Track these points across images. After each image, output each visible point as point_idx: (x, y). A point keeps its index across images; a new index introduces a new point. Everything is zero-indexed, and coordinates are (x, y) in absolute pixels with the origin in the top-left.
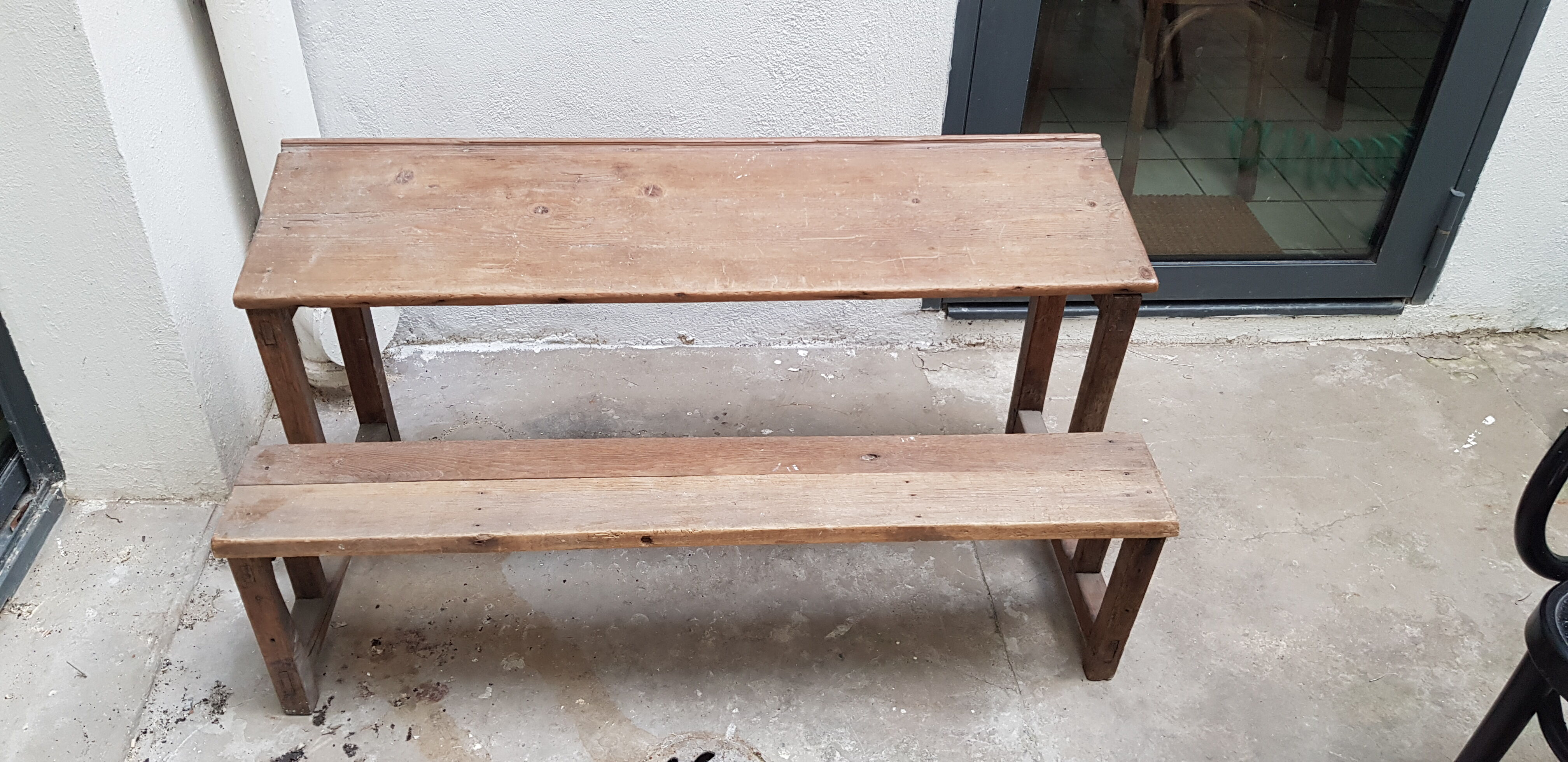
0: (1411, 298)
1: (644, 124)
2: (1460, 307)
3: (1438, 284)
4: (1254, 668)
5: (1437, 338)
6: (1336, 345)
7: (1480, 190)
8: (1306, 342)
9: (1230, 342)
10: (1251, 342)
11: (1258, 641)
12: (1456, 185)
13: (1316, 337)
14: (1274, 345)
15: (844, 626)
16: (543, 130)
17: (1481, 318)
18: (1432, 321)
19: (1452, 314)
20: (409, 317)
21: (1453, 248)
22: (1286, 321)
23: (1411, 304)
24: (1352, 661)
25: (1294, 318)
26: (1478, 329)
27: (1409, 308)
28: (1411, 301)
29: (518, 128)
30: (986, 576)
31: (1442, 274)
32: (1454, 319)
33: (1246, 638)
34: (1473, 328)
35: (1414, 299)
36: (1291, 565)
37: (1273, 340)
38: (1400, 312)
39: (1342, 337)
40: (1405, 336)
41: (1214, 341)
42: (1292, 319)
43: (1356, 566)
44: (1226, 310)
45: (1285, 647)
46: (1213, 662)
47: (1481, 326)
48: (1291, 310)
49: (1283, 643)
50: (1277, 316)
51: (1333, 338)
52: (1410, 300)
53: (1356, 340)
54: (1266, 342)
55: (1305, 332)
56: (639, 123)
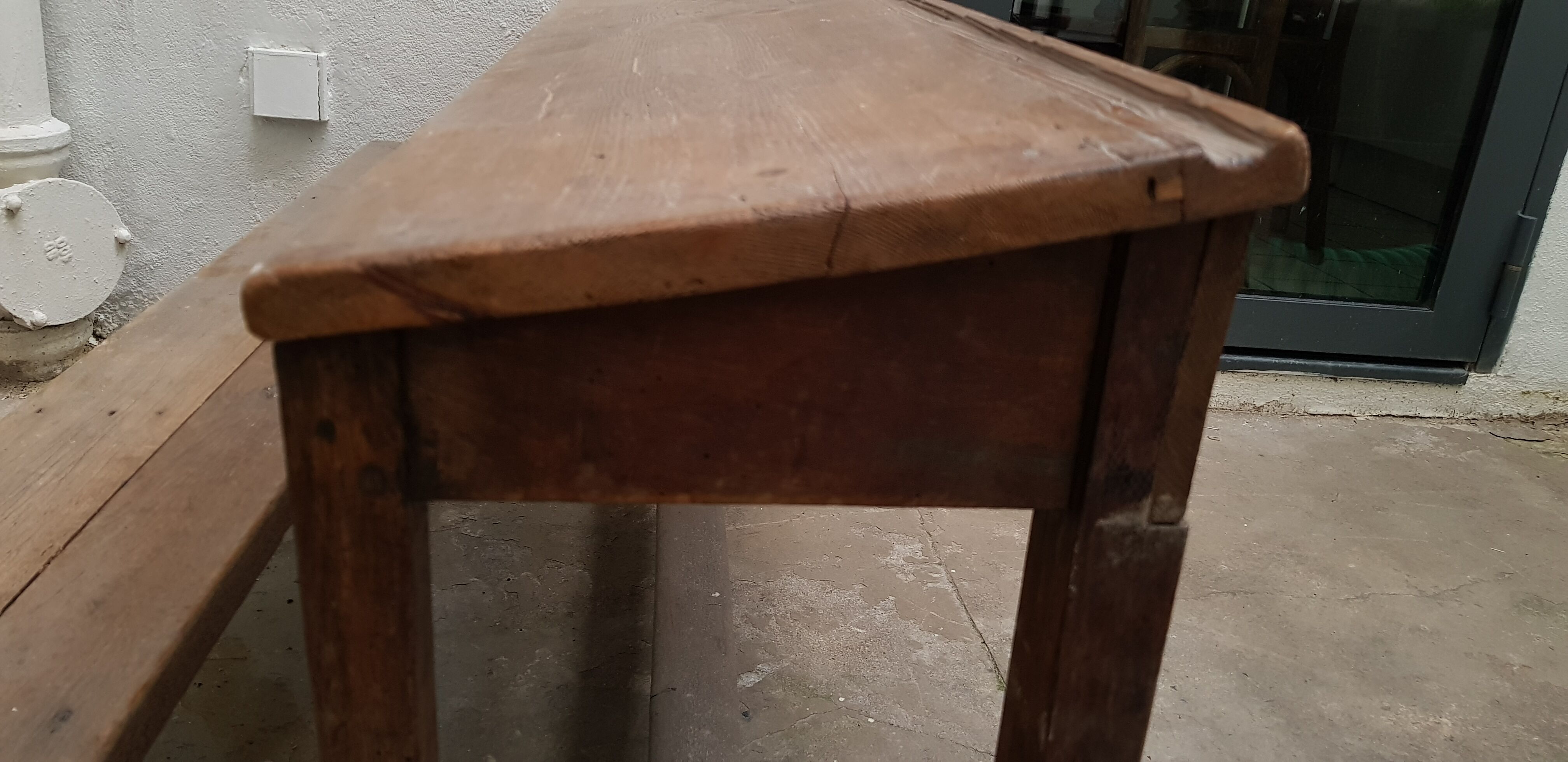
0: (1476, 363)
1: (505, 25)
2: (1533, 380)
3: (1506, 346)
4: (1415, 751)
5: (1508, 422)
6: (1389, 421)
7: (1552, 217)
8: (1351, 415)
9: (1258, 409)
10: (1284, 411)
11: (1407, 716)
12: (1525, 208)
13: (1363, 410)
14: (1313, 417)
15: (753, 675)
16: (364, 19)
17: (1557, 399)
18: (1501, 398)
19: (1525, 390)
20: (145, 292)
21: (1523, 296)
22: (1326, 385)
23: (1475, 372)
24: (1557, 746)
25: (1336, 380)
26: (1554, 413)
27: (1473, 377)
28: (1475, 369)
29: (328, 13)
30: (976, 622)
31: (1511, 331)
32: (1526, 396)
33: (1388, 712)
34: (1549, 412)
35: (1479, 363)
36: (1420, 630)
37: (1311, 411)
38: (1463, 380)
39: (1394, 413)
40: (1469, 416)
41: (1238, 407)
42: (1333, 382)
43: (1510, 634)
44: (1254, 362)
45: (1450, 725)
46: (1348, 740)
47: (1558, 409)
48: (1334, 367)
49: (1444, 720)
50: (1316, 374)
51: (1384, 413)
52: (1474, 367)
53: (1411, 417)
54: (1302, 413)
55: (1349, 401)
56: (499, 23)
